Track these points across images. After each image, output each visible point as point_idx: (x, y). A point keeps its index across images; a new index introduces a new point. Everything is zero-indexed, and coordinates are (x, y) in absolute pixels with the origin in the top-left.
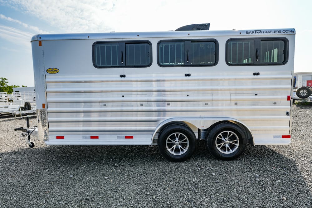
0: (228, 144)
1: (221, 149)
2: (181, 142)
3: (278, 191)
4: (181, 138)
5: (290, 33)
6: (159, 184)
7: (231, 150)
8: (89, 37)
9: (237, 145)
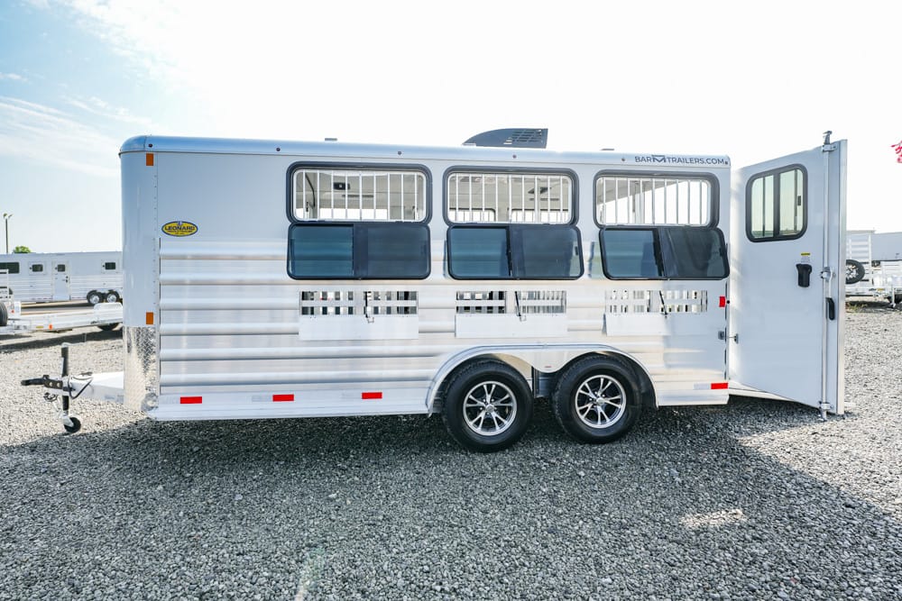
0: (602, 407)
1: (587, 417)
2: (498, 403)
3: (724, 499)
4: (499, 394)
5: (721, 165)
6: (467, 502)
7: (608, 420)
8: (278, 150)
9: (622, 407)
